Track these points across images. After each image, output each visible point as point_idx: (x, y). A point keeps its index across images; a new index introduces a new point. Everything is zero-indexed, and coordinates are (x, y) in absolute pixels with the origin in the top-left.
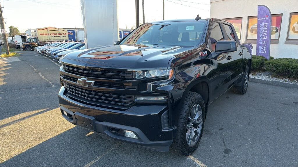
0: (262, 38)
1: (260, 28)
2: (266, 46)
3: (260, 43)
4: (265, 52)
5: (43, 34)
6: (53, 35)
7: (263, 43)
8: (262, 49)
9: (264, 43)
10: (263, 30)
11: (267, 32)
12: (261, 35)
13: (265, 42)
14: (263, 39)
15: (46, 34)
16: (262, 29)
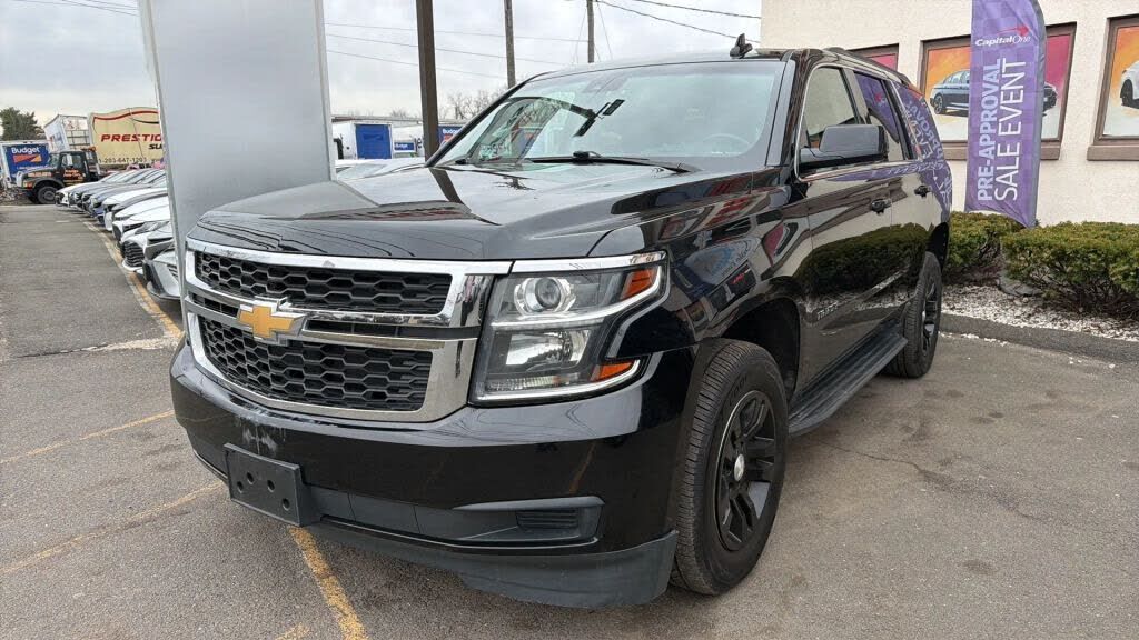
0: (994, 131)
1: (985, 85)
2: (1017, 167)
3: (982, 153)
4: (1011, 193)
5: (116, 138)
6: (154, 142)
7: (999, 154)
8: (994, 183)
9: (1008, 154)
10: (997, 94)
11: (1021, 101)
12: (986, 116)
13: (1013, 150)
14: (1000, 133)
15: (125, 138)
16: (996, 89)
